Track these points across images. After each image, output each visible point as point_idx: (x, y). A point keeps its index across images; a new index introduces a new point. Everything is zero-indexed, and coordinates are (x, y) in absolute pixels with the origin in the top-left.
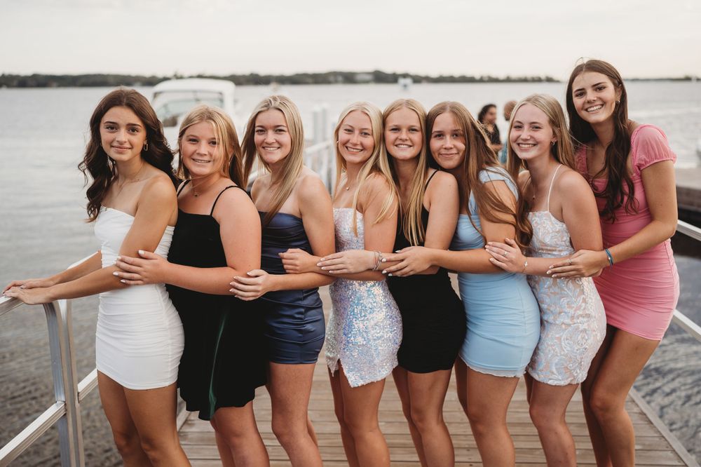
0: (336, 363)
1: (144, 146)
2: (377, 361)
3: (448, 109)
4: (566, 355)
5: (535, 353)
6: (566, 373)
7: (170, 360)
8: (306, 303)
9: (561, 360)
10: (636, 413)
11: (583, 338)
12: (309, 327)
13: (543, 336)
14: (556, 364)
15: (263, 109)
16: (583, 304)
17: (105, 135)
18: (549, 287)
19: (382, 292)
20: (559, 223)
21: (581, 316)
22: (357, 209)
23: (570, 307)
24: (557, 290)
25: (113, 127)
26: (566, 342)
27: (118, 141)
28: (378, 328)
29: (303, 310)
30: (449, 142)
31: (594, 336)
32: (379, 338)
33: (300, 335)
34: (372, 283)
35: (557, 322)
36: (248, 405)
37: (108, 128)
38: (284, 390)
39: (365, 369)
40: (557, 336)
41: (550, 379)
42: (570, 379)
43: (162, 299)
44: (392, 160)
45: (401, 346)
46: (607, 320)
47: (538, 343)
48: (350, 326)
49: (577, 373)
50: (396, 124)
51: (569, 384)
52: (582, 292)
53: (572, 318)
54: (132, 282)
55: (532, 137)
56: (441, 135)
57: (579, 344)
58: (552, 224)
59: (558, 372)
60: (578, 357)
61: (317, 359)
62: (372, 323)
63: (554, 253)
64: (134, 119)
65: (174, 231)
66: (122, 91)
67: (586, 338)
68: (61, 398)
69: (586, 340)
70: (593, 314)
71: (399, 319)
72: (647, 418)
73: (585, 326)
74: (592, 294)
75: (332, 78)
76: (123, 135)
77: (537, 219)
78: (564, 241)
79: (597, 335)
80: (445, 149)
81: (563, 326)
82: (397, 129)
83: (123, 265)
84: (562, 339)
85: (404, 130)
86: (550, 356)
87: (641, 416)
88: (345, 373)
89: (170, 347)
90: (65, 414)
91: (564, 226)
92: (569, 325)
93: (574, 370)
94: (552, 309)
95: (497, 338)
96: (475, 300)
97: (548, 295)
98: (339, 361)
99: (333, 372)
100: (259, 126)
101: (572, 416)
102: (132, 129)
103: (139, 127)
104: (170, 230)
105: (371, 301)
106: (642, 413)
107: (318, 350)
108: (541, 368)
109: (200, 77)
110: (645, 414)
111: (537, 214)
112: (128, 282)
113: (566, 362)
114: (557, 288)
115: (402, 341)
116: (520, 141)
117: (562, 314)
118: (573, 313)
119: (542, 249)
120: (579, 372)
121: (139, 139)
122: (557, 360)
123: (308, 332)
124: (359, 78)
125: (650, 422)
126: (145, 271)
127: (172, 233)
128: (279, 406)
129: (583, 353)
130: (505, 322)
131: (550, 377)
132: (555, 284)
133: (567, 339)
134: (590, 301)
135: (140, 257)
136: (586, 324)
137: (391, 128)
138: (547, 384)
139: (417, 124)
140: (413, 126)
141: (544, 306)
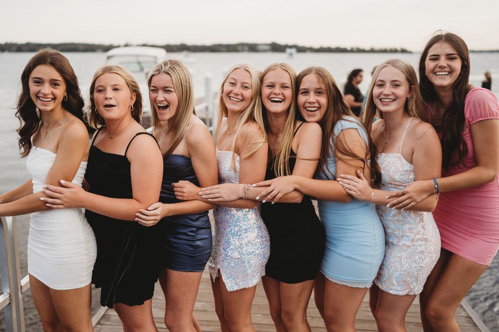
0: (216, 272)
1: (65, 97)
2: (249, 272)
3: (314, 71)
4: (405, 271)
5: (381, 268)
6: (404, 285)
7: (85, 266)
8: (197, 223)
9: (400, 274)
10: (464, 317)
11: (420, 258)
12: (198, 243)
13: (388, 255)
14: (397, 278)
15: (155, 73)
16: (422, 230)
17: (33, 88)
18: (394, 216)
19: (254, 216)
20: (408, 164)
21: (420, 239)
22: (235, 151)
23: (411, 232)
24: (400, 218)
25: (39, 82)
26: (406, 260)
27: (42, 93)
28: (250, 244)
29: (195, 229)
30: (312, 97)
31: (430, 257)
32: (251, 253)
33: (192, 249)
34: (247, 210)
35: (400, 244)
36: (147, 302)
37: (34, 82)
38: (175, 291)
39: (240, 278)
40: (398, 255)
41: (391, 289)
42: (408, 290)
43: (79, 219)
44: (265, 112)
45: (269, 260)
46: (442, 244)
47: (383, 260)
48: (228, 243)
49: (413, 286)
50: (271, 81)
51: (407, 295)
52: (422, 220)
53: (413, 241)
54: (55, 206)
55: (393, 93)
56: (306, 92)
57: (416, 263)
58: (403, 165)
59: (397, 284)
60: (415, 273)
61: (204, 269)
62: (246, 240)
63: (401, 187)
64: (56, 76)
65: (87, 165)
66: (47, 53)
67: (423, 258)
68: (7, 291)
69: (423, 260)
70: (430, 239)
71: (268, 238)
72: (473, 321)
73: (423, 248)
74: (430, 222)
75: (240, 48)
76: (47, 89)
77: (389, 159)
78: (411, 179)
79: (432, 256)
80: (309, 103)
81: (404, 247)
82: (272, 86)
83: (48, 192)
84: (403, 257)
85: (278, 87)
86: (392, 271)
87: (467, 319)
88: (224, 280)
89: (85, 257)
90: (10, 303)
91: (412, 166)
92: (409, 247)
93: (411, 283)
94: (396, 233)
95: (352, 256)
96: (333, 224)
97: (393, 222)
98: (219, 270)
99: (214, 279)
100: (152, 86)
101: (411, 317)
102: (54, 83)
103: (60, 82)
104: (84, 164)
105: (246, 223)
106: (469, 317)
107: (205, 262)
108: (385, 279)
109: (144, 45)
110: (471, 318)
111: (390, 155)
112: (52, 206)
113: (405, 276)
114: (400, 216)
115: (270, 256)
116: (382, 97)
117: (405, 237)
118: (413, 237)
119: (391, 184)
120: (415, 285)
121: (60, 91)
122: (397, 275)
123: (199, 247)
124: (260, 48)
125: (475, 325)
126: (65, 198)
127: (86, 167)
128: (171, 304)
129: (419, 270)
130: (360, 243)
131: (392, 288)
132: (399, 213)
133: (406, 258)
134: (428, 228)
135: (62, 186)
136: (423, 247)
137: (267, 85)
138: (388, 293)
139: (288, 83)
140: (285, 84)
141: (389, 231)
